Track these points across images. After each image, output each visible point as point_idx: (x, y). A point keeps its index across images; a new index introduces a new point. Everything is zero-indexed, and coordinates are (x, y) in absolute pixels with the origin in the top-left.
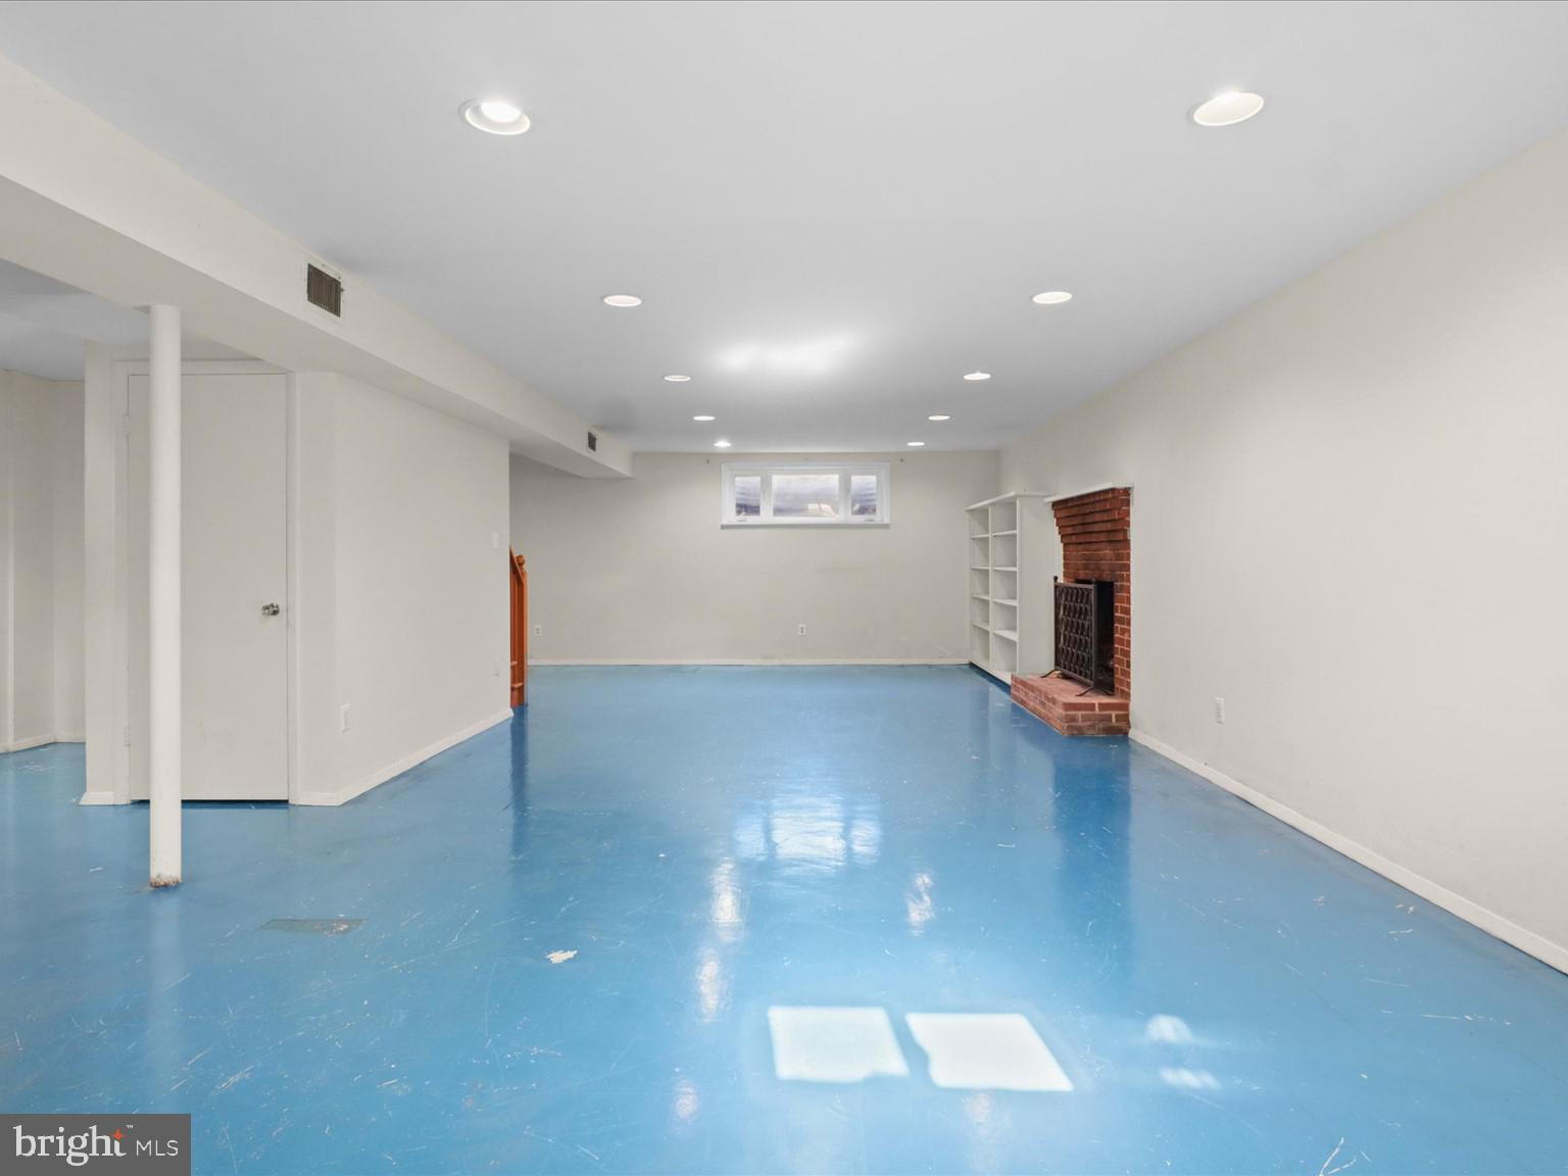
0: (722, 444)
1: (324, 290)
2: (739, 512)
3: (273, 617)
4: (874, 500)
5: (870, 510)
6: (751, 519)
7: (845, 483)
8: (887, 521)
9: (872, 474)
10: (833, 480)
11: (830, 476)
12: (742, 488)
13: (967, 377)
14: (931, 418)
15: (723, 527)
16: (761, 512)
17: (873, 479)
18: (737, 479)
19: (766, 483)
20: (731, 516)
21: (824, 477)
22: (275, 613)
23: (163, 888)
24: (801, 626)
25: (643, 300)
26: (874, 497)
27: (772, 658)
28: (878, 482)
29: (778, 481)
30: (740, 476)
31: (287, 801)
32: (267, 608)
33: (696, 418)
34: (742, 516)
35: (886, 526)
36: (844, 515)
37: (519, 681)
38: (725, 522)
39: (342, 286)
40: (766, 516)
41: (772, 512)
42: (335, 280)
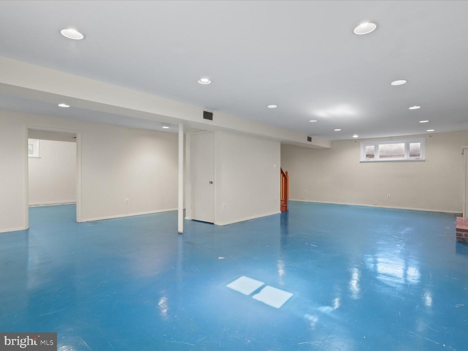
0: (355, 136)
1: (208, 116)
2: (367, 157)
3: (212, 184)
4: (419, 152)
5: (417, 155)
6: (371, 160)
7: (407, 147)
8: (424, 159)
9: (419, 142)
10: (402, 145)
11: (401, 144)
12: (368, 149)
13: (410, 108)
14: (420, 122)
15: (361, 162)
16: (375, 157)
17: (419, 144)
18: (366, 146)
19: (376, 148)
20: (363, 158)
21: (399, 144)
22: (212, 183)
23: (180, 233)
24: (388, 195)
25: (278, 106)
26: (419, 151)
27: (378, 205)
28: (421, 145)
29: (381, 146)
30: (367, 145)
31: (213, 223)
32: (210, 182)
33: (335, 130)
34: (368, 158)
35: (424, 161)
36: (406, 157)
37: (285, 204)
38: (362, 160)
39: (213, 114)
40: (377, 158)
41: (379, 157)
42: (211, 113)
